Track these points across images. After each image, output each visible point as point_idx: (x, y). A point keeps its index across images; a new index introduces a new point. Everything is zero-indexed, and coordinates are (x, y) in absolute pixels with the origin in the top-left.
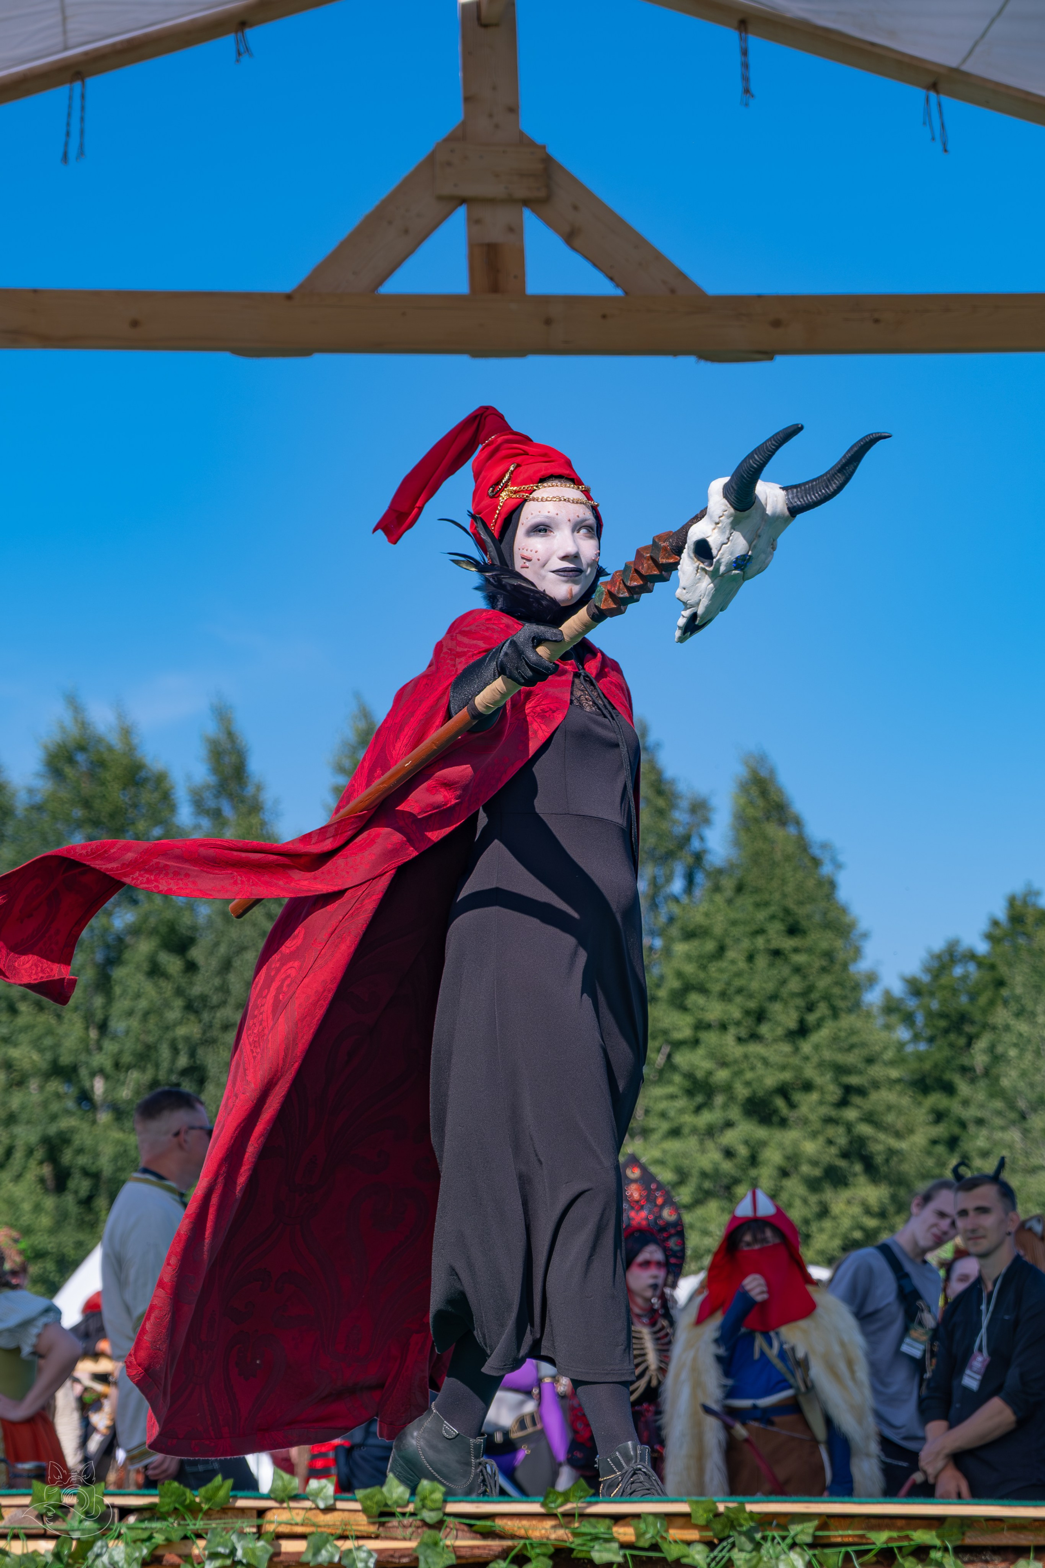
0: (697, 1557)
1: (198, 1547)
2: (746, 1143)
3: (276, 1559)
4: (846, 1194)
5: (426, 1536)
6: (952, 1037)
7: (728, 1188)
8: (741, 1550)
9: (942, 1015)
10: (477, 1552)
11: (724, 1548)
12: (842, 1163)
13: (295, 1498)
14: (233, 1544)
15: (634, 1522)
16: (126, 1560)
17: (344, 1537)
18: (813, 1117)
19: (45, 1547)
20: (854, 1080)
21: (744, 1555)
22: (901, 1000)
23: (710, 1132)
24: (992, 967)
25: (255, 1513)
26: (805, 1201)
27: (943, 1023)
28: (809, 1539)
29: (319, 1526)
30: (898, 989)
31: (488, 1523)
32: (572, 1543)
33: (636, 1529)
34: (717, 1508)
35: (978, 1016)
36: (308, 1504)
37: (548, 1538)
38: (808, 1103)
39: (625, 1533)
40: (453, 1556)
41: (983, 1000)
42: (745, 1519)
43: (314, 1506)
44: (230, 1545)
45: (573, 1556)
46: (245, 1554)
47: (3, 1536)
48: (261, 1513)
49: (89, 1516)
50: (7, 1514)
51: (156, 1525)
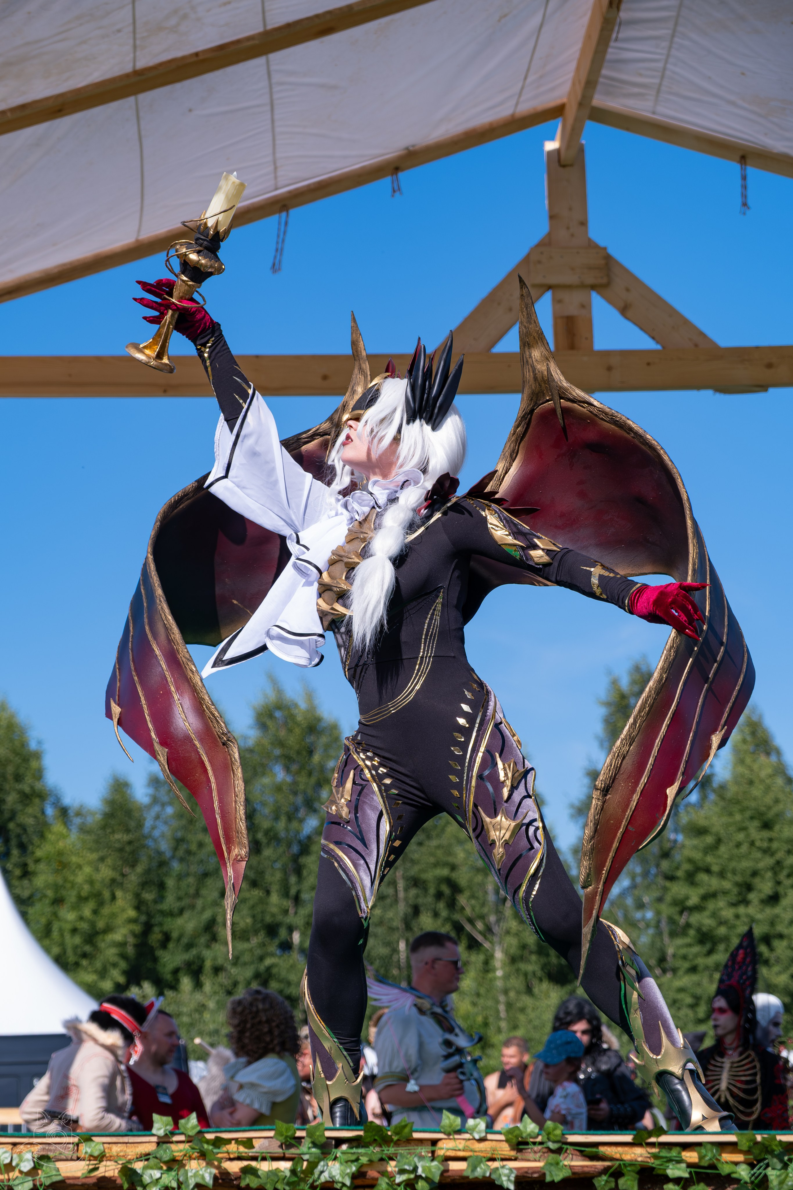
0: (743, 1173)
1: (391, 1167)
3: (445, 1174)
5: (550, 1158)
8: (773, 1169)
10: (586, 1169)
11: (761, 1167)
13: (459, 1132)
14: (415, 1163)
15: (697, 1148)
16: (340, 1174)
17: (493, 1159)
19: (285, 1166)
21: (775, 1172)
25: (430, 1143)
29: (475, 1152)
31: (594, 1150)
32: (653, 1164)
33: (699, 1154)
34: (756, 1138)
36: (467, 1136)
37: (636, 1161)
39: (691, 1156)
40: (570, 1171)
42: (776, 1146)
43: (471, 1137)
44: (413, 1164)
45: (654, 1173)
46: (423, 1171)
47: (254, 1159)
48: (434, 1142)
49: (315, 1145)
50: (256, 1143)
51: (361, 1150)
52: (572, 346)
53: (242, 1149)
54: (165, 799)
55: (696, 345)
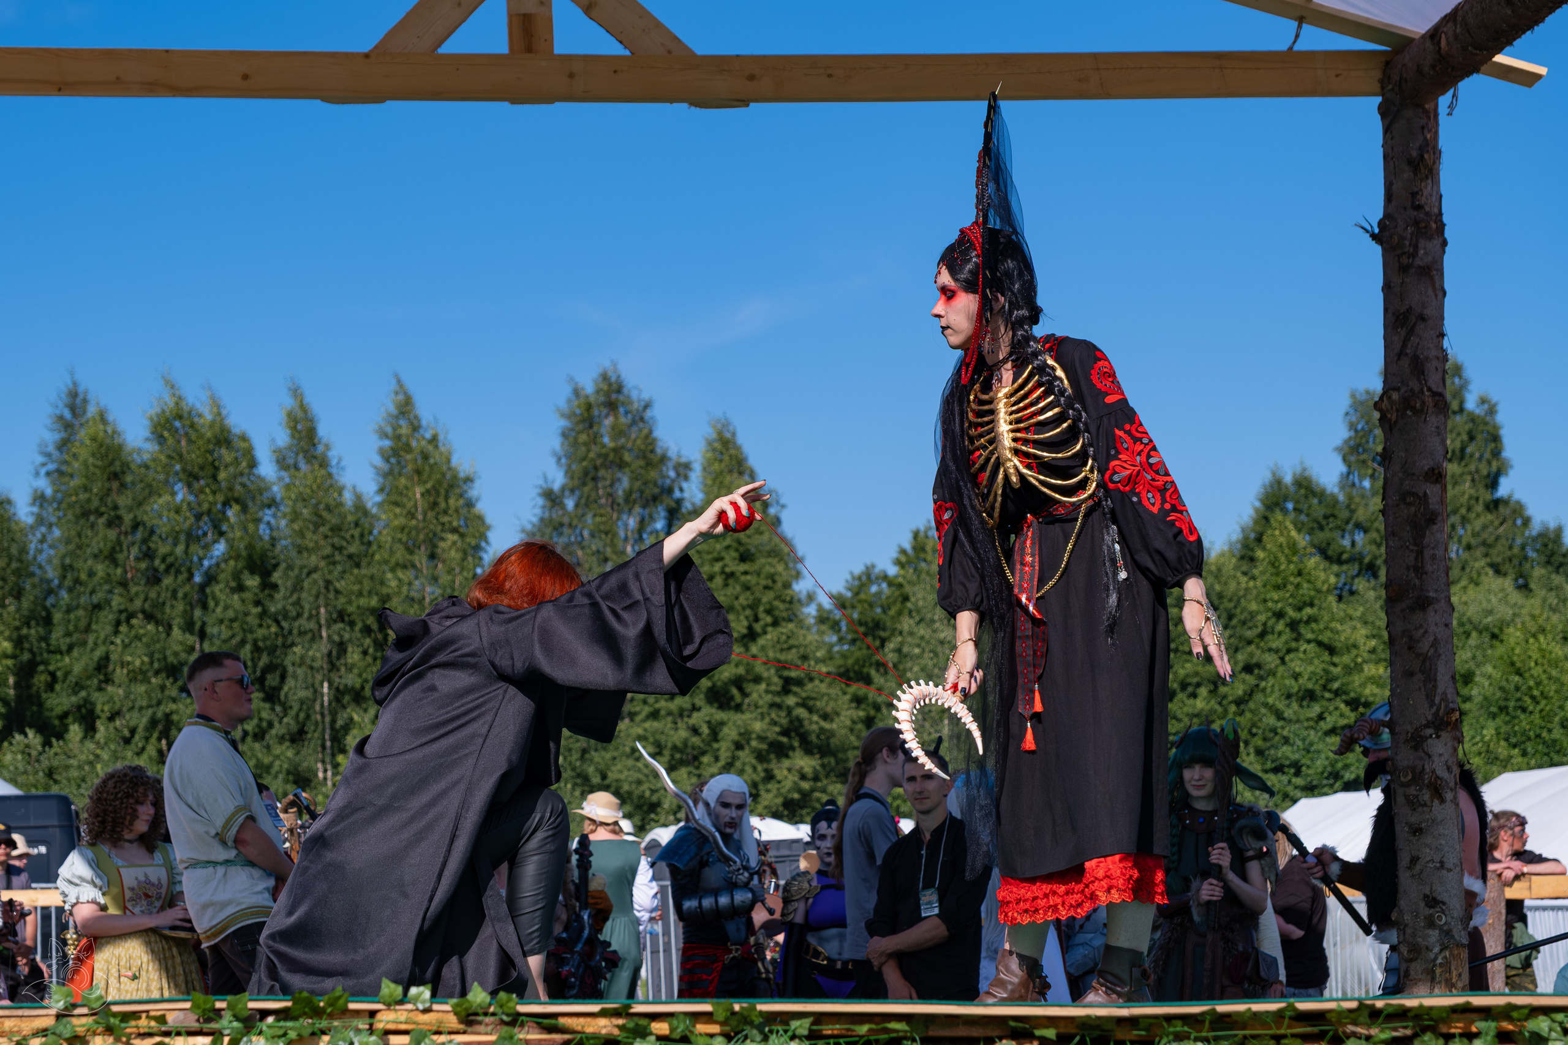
2: (709, 722)
4: (786, 763)
5: (502, 1031)
6: (870, 639)
7: (696, 758)
8: (752, 1041)
9: (861, 624)
11: (739, 1039)
12: (784, 740)
13: (401, 1002)
14: (351, 1039)
15: (669, 1020)
17: (438, 1032)
18: (761, 703)
20: (793, 674)
22: (830, 612)
23: (681, 713)
24: (900, 586)
25: (367, 1014)
26: (755, 768)
27: (862, 629)
28: (806, 1032)
29: (419, 1024)
30: (827, 603)
31: (553, 1021)
32: (617, 1035)
33: (670, 1024)
34: (733, 1007)
35: (888, 624)
36: (410, 1006)
37: (599, 1033)
38: (758, 693)
39: (661, 1027)
41: (892, 612)
42: (756, 1016)
43: (414, 1007)
44: (348, 1039)
47: (167, 1034)
48: (372, 1014)
49: (237, 1018)
50: (171, 1018)
51: (290, 1024)
52: (529, 49)
53: (153, 1024)
54: (53, 520)
55: (669, 52)
